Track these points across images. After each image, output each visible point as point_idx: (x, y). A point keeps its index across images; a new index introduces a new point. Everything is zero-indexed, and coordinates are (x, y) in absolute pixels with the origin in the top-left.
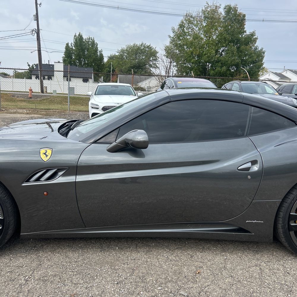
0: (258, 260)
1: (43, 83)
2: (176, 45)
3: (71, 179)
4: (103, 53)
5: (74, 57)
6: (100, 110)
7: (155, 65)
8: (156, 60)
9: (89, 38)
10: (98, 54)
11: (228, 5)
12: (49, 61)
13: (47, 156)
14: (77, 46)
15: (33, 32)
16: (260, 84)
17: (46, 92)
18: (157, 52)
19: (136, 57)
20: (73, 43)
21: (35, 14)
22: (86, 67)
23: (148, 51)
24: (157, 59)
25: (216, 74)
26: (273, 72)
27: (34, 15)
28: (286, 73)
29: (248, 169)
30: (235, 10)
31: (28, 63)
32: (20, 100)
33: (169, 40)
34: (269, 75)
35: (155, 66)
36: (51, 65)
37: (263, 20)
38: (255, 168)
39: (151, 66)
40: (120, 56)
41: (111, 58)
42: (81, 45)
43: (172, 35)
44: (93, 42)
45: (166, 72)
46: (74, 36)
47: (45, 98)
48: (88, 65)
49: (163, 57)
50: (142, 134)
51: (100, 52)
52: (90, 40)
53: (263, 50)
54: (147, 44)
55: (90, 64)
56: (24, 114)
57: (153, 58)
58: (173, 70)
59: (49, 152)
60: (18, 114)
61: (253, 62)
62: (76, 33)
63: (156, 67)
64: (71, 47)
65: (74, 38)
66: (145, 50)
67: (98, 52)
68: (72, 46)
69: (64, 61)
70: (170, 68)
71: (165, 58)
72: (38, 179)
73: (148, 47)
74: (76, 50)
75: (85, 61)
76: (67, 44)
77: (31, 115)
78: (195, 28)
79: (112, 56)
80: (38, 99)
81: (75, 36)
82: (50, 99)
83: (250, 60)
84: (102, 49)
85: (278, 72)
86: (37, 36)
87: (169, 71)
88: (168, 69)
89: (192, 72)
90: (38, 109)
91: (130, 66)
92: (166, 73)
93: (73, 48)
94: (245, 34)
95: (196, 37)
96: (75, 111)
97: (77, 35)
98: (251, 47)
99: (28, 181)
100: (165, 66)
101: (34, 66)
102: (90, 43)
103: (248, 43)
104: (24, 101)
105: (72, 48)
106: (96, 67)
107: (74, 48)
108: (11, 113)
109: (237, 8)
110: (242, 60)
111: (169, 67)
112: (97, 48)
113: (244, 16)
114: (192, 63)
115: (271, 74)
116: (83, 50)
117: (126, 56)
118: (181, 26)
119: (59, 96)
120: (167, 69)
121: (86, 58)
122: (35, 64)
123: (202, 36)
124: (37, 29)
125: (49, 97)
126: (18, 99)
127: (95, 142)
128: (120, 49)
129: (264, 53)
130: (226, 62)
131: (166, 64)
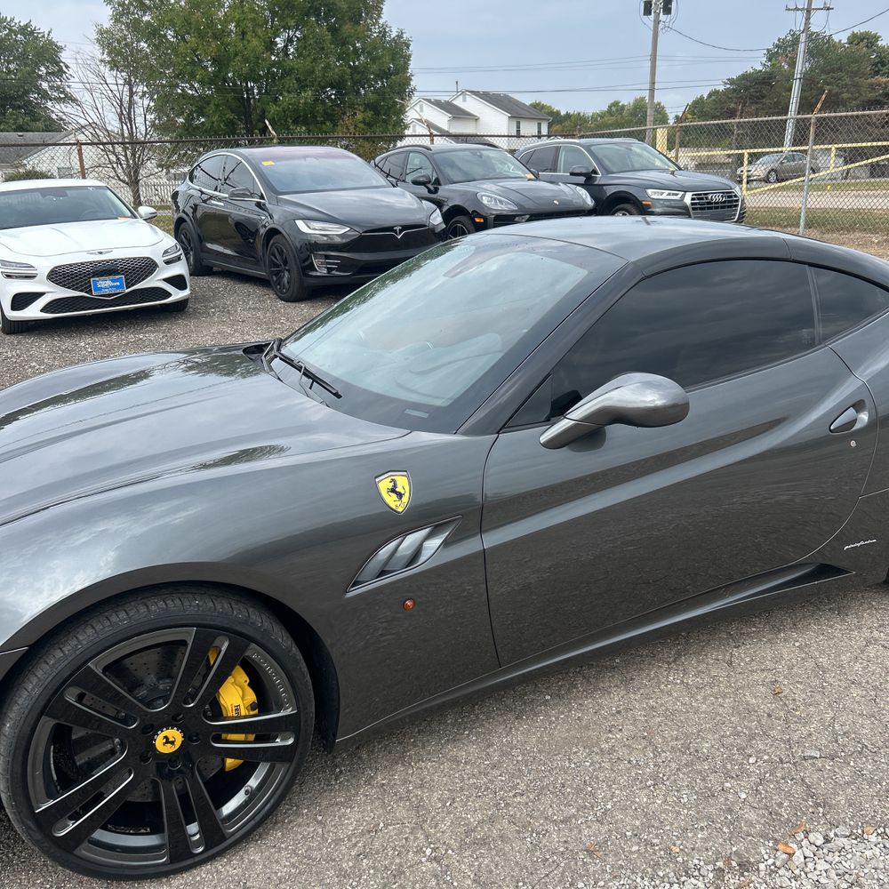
2: (135, 26)
6: (41, 282)
7: (62, 93)
8: (59, 74)
13: (400, 495)
16: (483, 152)
18: (60, 49)
24: (65, 73)
26: (429, 101)
28: (464, 100)
34: (421, 110)
35: (62, 96)
39: (45, 96)
45: (120, 115)
49: (102, 68)
54: (16, 21)
57: (47, 68)
61: (384, 74)
63: (69, 99)
66: (16, 41)
70: (131, 103)
73: (23, 30)
83: (374, 67)
85: (444, 98)
87: (129, 114)
88: (126, 105)
89: (267, 122)
92: (120, 119)
98: (369, 29)
99: (359, 581)
100: (115, 96)
103: (360, 16)
111: (126, 99)
114: (202, 82)
115: (424, 105)
120: (121, 105)
129: (408, 46)
130: (309, 75)
131: (114, 88)
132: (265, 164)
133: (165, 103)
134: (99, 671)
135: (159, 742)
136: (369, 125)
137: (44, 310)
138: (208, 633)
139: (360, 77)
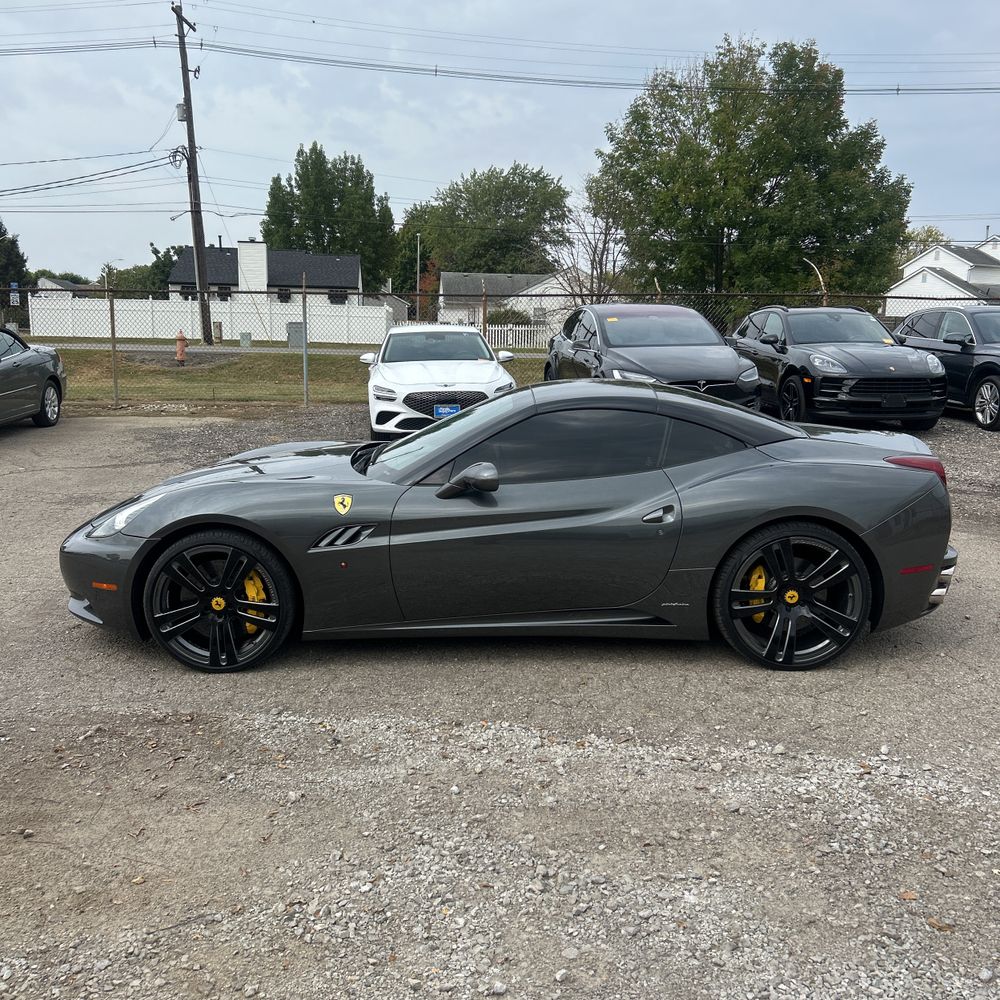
0: (687, 670)
1: (209, 312)
2: (621, 178)
3: (382, 541)
4: (390, 205)
5: (297, 222)
6: (398, 404)
7: (561, 236)
8: (562, 218)
9: (346, 158)
10: (376, 207)
11: (785, 45)
12: (220, 237)
13: (345, 506)
14: (307, 186)
15: (178, 158)
17: (221, 338)
18: (566, 194)
19: (499, 211)
20: (294, 176)
21: (182, 102)
22: (338, 253)
23: (535, 191)
24: (567, 217)
25: (754, 263)
27: (179, 106)
28: (994, 248)
29: (659, 520)
30: (810, 56)
31: (152, 244)
32: (152, 372)
33: (599, 164)
34: (936, 258)
35: (561, 239)
36: (229, 250)
37: (898, 90)
38: (670, 519)
39: (545, 239)
40: (444, 209)
41: (416, 217)
42: (319, 181)
43: (608, 148)
44: (359, 169)
45: (593, 261)
46: (298, 154)
47: (224, 362)
48: (343, 246)
50: (488, 468)
51: (381, 200)
52: (349, 165)
53: (905, 182)
54: (529, 168)
55: (350, 243)
56: (182, 415)
57: (551, 212)
58: (616, 255)
59: (348, 500)
60: (167, 416)
61: (874, 222)
62: (302, 145)
63: (566, 241)
64: (289, 189)
65: (296, 160)
66: (528, 187)
67: (376, 202)
68: (291, 186)
69: (268, 235)
70: (605, 249)
71: (588, 219)
72: (331, 544)
73: (536, 177)
74: (304, 199)
75: (332, 232)
76: (277, 180)
77: (204, 419)
78: (682, 118)
79: (419, 208)
80: (206, 366)
81: (301, 152)
82: (241, 365)
83: (862, 214)
84: (386, 193)
85: (968, 244)
86: (189, 168)
87: (601, 260)
88: (599, 251)
90: (218, 400)
91: (478, 241)
92: (592, 264)
93: (295, 190)
94: (844, 131)
95: (688, 148)
96: (323, 401)
97: (307, 149)
98: (864, 174)
99: (316, 546)
100: (590, 243)
101: (172, 253)
102: (348, 174)
103: (855, 162)
104: (164, 373)
105: (291, 193)
106: (369, 251)
107: (296, 192)
108: (148, 415)
109: (816, 52)
110: (839, 217)
111: (601, 245)
112: (373, 189)
113: (839, 75)
115: (941, 253)
116: (327, 199)
117: (464, 210)
118: (638, 116)
119: (266, 355)
120: (595, 252)
121: (337, 223)
122: (173, 248)
123: (707, 144)
124: (187, 146)
125: (236, 360)
126: (145, 367)
127: (417, 484)
128: (444, 187)
129: (908, 192)
130: (786, 224)
131: (591, 237)
132: (609, 320)
133: (638, 249)
134: (188, 558)
135: (214, 603)
136: (849, 274)
137: (398, 426)
138: (238, 552)
139: (846, 224)
